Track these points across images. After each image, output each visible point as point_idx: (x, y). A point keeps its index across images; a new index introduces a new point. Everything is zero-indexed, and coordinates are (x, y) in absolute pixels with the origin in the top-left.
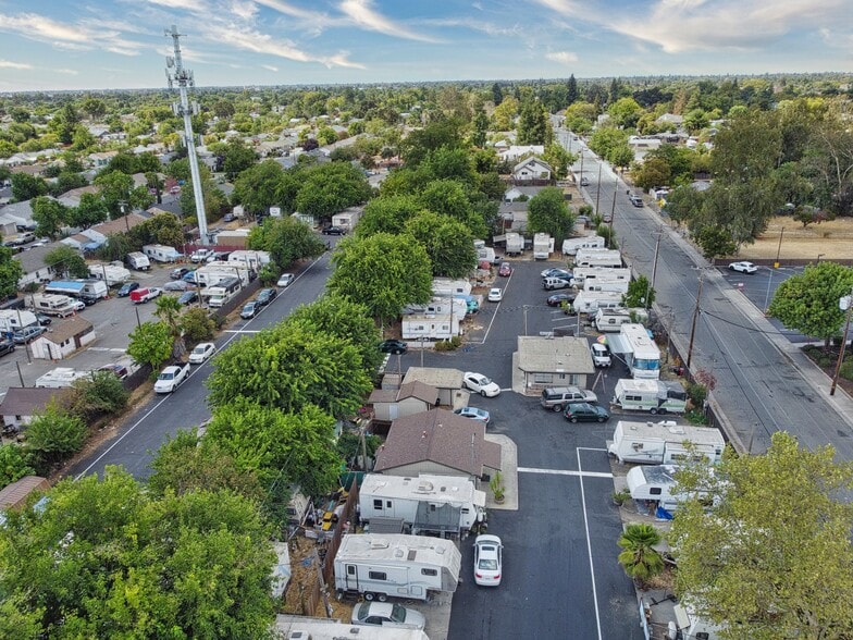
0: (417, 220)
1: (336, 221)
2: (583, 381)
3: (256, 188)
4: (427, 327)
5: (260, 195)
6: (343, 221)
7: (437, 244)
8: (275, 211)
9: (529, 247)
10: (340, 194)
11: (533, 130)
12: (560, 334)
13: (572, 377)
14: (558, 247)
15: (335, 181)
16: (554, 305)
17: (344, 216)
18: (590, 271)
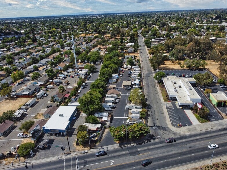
0: (110, 65)
1: (97, 63)
2: (130, 86)
3: (83, 58)
4: (112, 80)
5: (84, 59)
6: (98, 63)
7: (113, 69)
8: (86, 61)
9: (127, 67)
10: (97, 59)
11: (132, 40)
12: (128, 81)
13: (128, 86)
14: (132, 67)
15: (96, 56)
16: (129, 77)
17: (98, 62)
18: (135, 72)
